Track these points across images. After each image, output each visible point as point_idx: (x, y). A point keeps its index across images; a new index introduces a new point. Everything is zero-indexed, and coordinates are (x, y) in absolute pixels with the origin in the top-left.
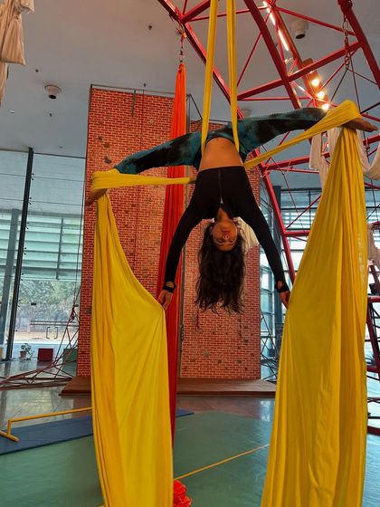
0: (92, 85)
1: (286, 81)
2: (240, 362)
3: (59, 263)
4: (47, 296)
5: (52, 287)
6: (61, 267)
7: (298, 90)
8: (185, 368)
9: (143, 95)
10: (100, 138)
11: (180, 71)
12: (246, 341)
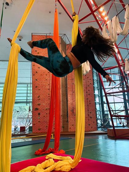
0: (32, 33)
1: (92, 12)
2: (89, 125)
3: (27, 99)
4: (24, 113)
5: (26, 110)
6: (28, 101)
7: (99, 18)
8: (70, 128)
9: (49, 36)
10: (36, 51)
11: (56, 12)
12: (91, 117)
